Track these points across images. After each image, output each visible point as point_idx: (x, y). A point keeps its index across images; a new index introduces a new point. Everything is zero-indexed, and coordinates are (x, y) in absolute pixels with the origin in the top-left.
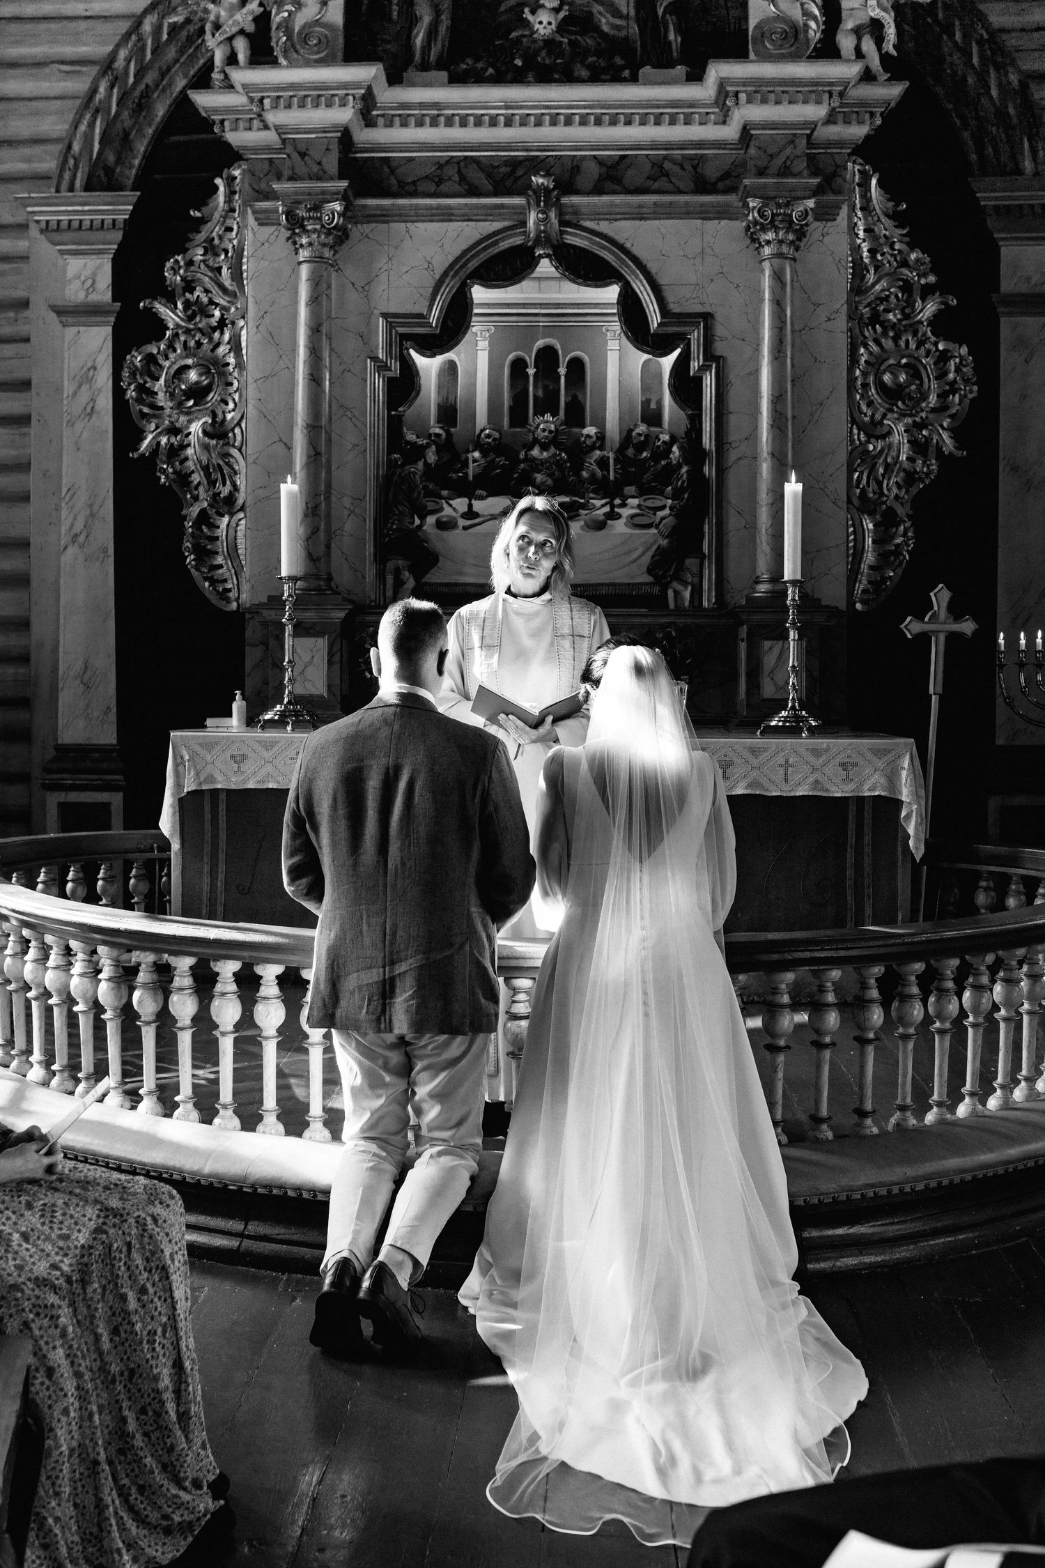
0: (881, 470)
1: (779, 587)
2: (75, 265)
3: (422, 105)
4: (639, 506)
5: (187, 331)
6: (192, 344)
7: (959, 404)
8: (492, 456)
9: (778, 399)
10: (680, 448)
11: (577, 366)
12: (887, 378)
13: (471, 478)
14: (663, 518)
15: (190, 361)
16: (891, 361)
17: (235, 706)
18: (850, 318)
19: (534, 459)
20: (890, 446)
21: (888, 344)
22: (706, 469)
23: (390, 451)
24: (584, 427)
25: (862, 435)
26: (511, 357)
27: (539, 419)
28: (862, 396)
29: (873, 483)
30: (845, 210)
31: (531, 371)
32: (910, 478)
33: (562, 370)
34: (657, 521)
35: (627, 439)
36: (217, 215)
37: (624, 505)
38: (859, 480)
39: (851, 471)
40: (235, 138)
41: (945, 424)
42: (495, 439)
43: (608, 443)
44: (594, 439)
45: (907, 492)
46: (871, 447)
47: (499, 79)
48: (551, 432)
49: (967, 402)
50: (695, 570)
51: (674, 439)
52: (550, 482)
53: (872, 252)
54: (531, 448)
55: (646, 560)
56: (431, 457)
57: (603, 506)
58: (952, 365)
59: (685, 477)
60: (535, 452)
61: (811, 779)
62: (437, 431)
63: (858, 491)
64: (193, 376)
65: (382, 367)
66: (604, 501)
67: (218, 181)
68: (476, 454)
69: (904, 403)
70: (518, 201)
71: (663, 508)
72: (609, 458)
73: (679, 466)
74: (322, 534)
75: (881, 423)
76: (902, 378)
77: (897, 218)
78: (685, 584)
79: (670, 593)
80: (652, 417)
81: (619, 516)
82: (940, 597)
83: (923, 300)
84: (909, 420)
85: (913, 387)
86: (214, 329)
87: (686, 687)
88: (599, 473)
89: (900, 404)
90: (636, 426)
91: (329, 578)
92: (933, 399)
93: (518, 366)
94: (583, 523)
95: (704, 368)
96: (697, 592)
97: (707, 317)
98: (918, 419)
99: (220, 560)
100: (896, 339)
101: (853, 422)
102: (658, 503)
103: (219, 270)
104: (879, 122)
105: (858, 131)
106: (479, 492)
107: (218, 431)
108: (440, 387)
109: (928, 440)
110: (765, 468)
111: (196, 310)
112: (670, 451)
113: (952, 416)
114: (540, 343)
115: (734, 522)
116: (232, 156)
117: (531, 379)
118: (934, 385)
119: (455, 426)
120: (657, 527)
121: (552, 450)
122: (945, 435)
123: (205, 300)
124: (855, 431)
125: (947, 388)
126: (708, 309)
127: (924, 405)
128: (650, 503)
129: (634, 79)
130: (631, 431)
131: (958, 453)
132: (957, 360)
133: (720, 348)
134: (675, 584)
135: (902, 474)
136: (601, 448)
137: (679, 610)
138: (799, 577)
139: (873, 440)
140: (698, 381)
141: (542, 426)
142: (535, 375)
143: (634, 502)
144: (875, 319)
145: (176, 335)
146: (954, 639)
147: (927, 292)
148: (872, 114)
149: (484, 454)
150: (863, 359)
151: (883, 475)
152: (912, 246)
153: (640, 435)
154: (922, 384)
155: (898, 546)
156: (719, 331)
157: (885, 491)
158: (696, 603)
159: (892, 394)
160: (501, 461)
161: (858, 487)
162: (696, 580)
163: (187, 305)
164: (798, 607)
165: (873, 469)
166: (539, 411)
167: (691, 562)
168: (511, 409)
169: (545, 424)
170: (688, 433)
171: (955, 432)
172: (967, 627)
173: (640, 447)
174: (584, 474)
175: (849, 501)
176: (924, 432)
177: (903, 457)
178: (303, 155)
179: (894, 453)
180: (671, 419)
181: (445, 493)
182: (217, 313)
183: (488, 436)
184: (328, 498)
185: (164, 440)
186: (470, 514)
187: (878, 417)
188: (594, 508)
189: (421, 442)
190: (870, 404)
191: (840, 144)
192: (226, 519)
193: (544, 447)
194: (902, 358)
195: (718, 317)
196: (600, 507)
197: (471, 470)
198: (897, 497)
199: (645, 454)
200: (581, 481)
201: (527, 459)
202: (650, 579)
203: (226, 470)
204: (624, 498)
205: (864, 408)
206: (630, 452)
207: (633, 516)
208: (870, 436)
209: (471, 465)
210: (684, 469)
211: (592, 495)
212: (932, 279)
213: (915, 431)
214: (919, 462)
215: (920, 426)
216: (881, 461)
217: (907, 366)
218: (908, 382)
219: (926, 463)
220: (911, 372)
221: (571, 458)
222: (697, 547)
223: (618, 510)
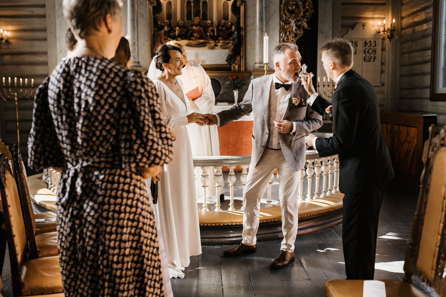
0: (288, 33)
1: (262, 65)
4: (223, 43)
7: (309, 15)
8: (182, 28)
9: (261, 13)
10: (234, 27)
11: (205, 3)
12: (290, 8)
13: (177, 35)
14: (230, 46)
16: (291, 3)
19: (194, 29)
20: (291, 26)
22: (242, 33)
23: (154, 27)
24: (207, 20)
25: (283, 24)
27: (195, 18)
28: (283, 13)
29: (286, 37)
31: (192, 4)
32: (296, 35)
33: (201, 4)
34: (228, 47)
35: (219, 24)
37: (219, 42)
38: (282, 36)
39: (280, 33)
41: (305, 20)
42: (183, 24)
43: (214, 25)
44: (210, 24)
45: (295, 39)
46: (286, 27)
48: (198, 22)
49: (311, 14)
50: (239, 60)
51: (232, 25)
52: (198, 36)
54: (192, 26)
55: (225, 58)
56: (166, 29)
57: (213, 43)
58: (307, 4)
59: (236, 35)
60: (194, 27)
62: (167, 21)
63: (282, 39)
65: (151, 3)
66: (213, 41)
68: (178, 28)
69: (294, 15)
71: (229, 43)
72: (214, 29)
73: (234, 32)
74: (136, 51)
75: (288, 20)
76: (294, 7)
78: (236, 64)
79: (232, 67)
80: (226, 18)
81: (217, 46)
82: (304, 67)
84: (295, 19)
85: (297, 10)
87: (238, 92)
88: (212, 34)
89: (293, 15)
90: (222, 20)
91: (139, 63)
92: (302, 14)
93: (189, 3)
94: (208, 48)
95: (241, 4)
96: (240, 67)
98: (298, 19)
101: (281, 19)
102: (228, 42)
106: (179, 39)
108: (167, 9)
109: (300, 25)
110: (258, 32)
112: (232, 27)
113: (307, 18)
115: (249, 47)
117: (192, 7)
118: (302, 10)
119: (171, 20)
120: (229, 48)
121: (199, 27)
122: (305, 24)
124: (281, 22)
125: (306, 10)
127: (300, 15)
128: (226, 42)
130: (220, 22)
131: (308, 29)
132: (308, 3)
134: (234, 65)
135: (294, 34)
136: (212, 26)
137: (235, 71)
138: (268, 62)
139: (286, 25)
140: (239, 8)
141: (196, 20)
142: (193, 6)
143: (221, 42)
149: (180, 27)
150: (283, 2)
151: (289, 35)
153: (223, 23)
154: (299, 9)
157: (289, 39)
158: (239, 69)
159: (291, 12)
160: (185, 30)
161: (282, 37)
162: (239, 63)
165: (286, 33)
166: (195, 16)
167: (238, 58)
168: (187, 15)
169: (197, 20)
170: (236, 23)
171: (308, 23)
173: (223, 26)
174: (208, 34)
176: (300, 23)
177: (294, 29)
179: (292, 28)
180: (231, 18)
181: (169, 39)
183: (181, 23)
184: (138, 40)
187: (287, 18)
188: (210, 43)
189: (163, 24)
190: (285, 15)
193: (196, 26)
194: (294, 2)
196: (212, 43)
197: (177, 33)
198: (292, 41)
199: (224, 28)
200: (207, 36)
201: (192, 30)
202: (227, 63)
204: (219, 40)
205: (284, 16)
206: (220, 27)
207: (221, 46)
208: (285, 24)
209: (177, 31)
210: (236, 33)
211: (210, 40)
213: (297, 22)
214: (298, 31)
215: (298, 21)
216: (288, 30)
217: (295, 4)
218: (295, 9)
219: (300, 31)
220: (296, 6)
221: (204, 29)
222: (239, 54)
223: (217, 44)
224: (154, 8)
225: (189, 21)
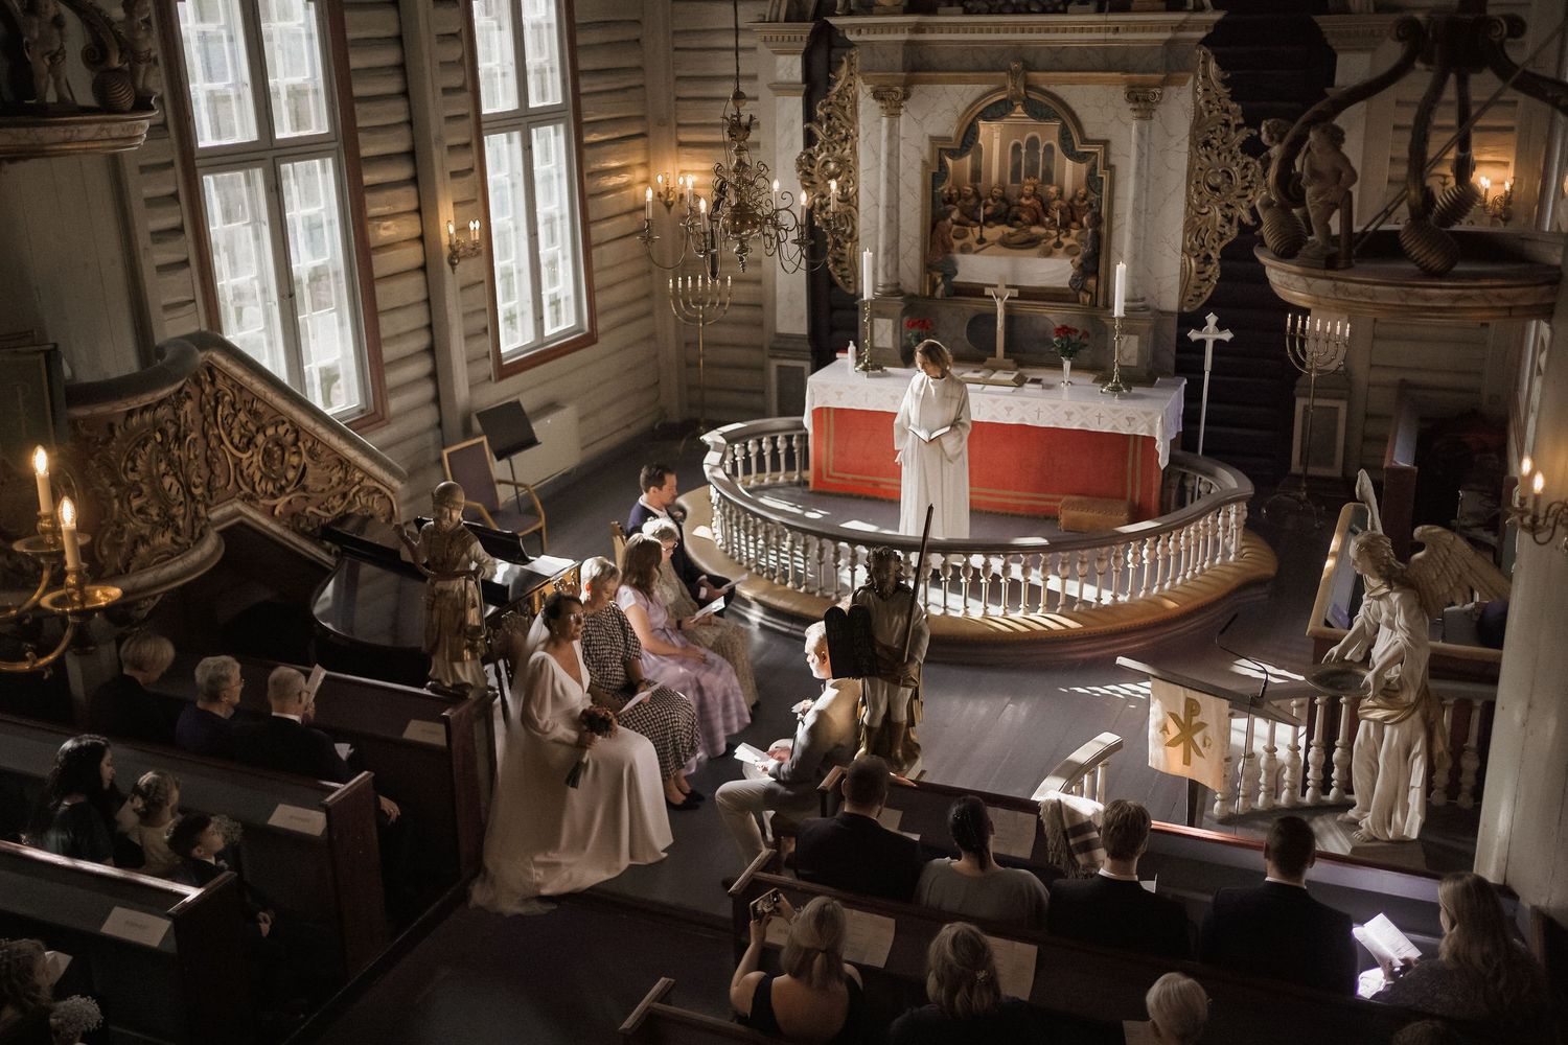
0: (1204, 232)
2: (781, 59)
3: (948, 23)
5: (829, 143)
6: (831, 149)
8: (999, 202)
11: (1049, 149)
12: (1210, 179)
13: (982, 220)
15: (830, 159)
16: (1214, 169)
17: (849, 349)
18: (1191, 144)
19: (1022, 204)
20: (1210, 218)
21: (1214, 158)
22: (1102, 230)
24: (1051, 186)
25: (1193, 213)
26: (1012, 143)
27: (1027, 181)
28: (1195, 190)
29: (1199, 239)
30: (1191, 81)
31: (1023, 151)
32: (1222, 236)
33: (1041, 151)
35: (1075, 196)
36: (843, 76)
38: (1190, 238)
39: (1185, 232)
40: (852, 37)
41: (1243, 206)
42: (1000, 194)
43: (1065, 195)
44: (1056, 194)
45: (1219, 244)
46: (1198, 220)
47: (990, 12)
50: (1094, 285)
53: (1208, 102)
54: (1021, 198)
55: (1070, 277)
58: (1249, 172)
60: (1023, 200)
61: (1112, 425)
62: (967, 187)
63: (1188, 245)
64: (832, 166)
65: (928, 168)
67: (844, 59)
68: (990, 201)
69: (1220, 193)
70: (1003, 74)
75: (1203, 207)
76: (1219, 180)
77: (1226, 83)
78: (1087, 292)
79: (1080, 296)
82: (1212, 319)
83: (1236, 131)
84: (1222, 204)
85: (1225, 185)
86: (842, 141)
87: (1069, 363)
88: (1058, 215)
89: (1216, 194)
91: (898, 285)
92: (1238, 191)
93: (1017, 147)
95: (1103, 173)
97: (1106, 143)
98: (1227, 203)
99: (846, 266)
100: (1219, 154)
101: (1189, 204)
103: (845, 107)
104: (1211, 31)
105: (1201, 35)
107: (847, 199)
108: (972, 160)
109: (1233, 215)
111: (832, 130)
114: (1028, 135)
116: (851, 45)
117: (1023, 156)
118: (1239, 182)
119: (980, 181)
121: (1032, 200)
122: (1244, 212)
123: (837, 123)
124: (1190, 209)
125: (1247, 184)
126: (1107, 137)
127: (1232, 195)
129: (1065, 12)
130: (1076, 191)
133: (1113, 161)
134: (1084, 292)
135: (1216, 235)
136: (1060, 199)
137: (1084, 305)
139: (1199, 215)
140: (1100, 180)
142: (1026, 155)
144: (1207, 144)
145: (823, 144)
146: (1217, 343)
147: (1238, 127)
148: (1207, 27)
149: (994, 201)
150: (1197, 167)
151: (1205, 235)
152: (1233, 99)
153: (1081, 194)
154: (1231, 183)
155: (1210, 276)
156: (1113, 150)
157: (1206, 244)
159: (1215, 189)
160: (1004, 205)
161: (1189, 242)
162: (1093, 292)
163: (828, 128)
164: (1120, 330)
165: (1198, 232)
166: (1027, 176)
167: (1093, 281)
168: (1012, 173)
169: (1030, 184)
172: (1227, 336)
173: (1083, 199)
174: (1047, 219)
175: (1183, 251)
176: (1231, 210)
177: (1218, 224)
178: (884, 56)
179: (1212, 223)
182: (844, 131)
183: (996, 192)
184: (898, 243)
185: (817, 201)
186: (981, 241)
187: (1203, 202)
190: (1200, 193)
191: (1190, 40)
192: (849, 244)
193: (1027, 198)
194: (1221, 167)
195: (1113, 142)
197: (983, 215)
198: (1213, 248)
199: (1085, 203)
201: (1020, 205)
202: (1071, 286)
203: (849, 218)
205: (1196, 197)
206: (1077, 202)
207: (1069, 246)
208: (1197, 213)
209: (988, 207)
212: (1241, 121)
213: (1226, 210)
214: (1227, 227)
215: (1229, 206)
216: (1203, 227)
217: (1223, 171)
218: (1223, 182)
219: (1230, 230)
220: (1226, 175)
221: (1043, 205)
222: (1096, 273)
223: (1061, 239)
224: (934, 174)
225: (1015, 185)
